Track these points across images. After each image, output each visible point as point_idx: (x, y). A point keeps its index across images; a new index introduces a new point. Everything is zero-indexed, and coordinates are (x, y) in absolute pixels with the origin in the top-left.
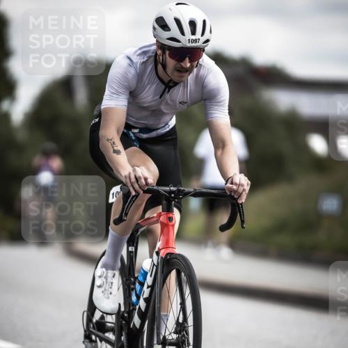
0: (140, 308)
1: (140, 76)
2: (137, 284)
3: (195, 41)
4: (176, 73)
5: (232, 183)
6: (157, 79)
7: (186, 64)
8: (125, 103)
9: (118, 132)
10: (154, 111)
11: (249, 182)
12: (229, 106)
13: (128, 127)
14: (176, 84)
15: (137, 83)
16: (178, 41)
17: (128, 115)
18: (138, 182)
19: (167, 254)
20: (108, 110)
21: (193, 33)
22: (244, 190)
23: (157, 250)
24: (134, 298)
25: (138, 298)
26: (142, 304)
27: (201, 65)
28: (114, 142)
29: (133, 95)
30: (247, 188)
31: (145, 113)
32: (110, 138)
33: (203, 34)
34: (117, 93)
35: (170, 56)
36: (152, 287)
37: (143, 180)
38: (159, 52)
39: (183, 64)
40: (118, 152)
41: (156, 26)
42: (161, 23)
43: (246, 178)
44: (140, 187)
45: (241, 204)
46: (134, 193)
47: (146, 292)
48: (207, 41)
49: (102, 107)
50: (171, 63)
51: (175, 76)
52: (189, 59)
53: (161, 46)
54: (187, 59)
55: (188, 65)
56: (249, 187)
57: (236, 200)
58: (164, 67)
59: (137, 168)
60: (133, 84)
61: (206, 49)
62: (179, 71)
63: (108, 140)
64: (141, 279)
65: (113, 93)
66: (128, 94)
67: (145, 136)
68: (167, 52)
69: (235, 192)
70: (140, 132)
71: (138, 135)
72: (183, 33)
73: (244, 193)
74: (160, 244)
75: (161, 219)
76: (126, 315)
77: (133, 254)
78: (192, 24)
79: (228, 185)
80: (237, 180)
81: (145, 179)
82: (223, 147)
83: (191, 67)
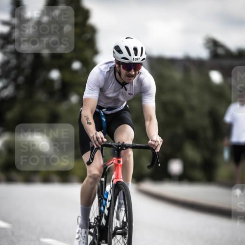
0: (105, 214)
1: (106, 80)
2: (104, 200)
3: (137, 59)
4: (127, 78)
5: (152, 141)
6: (116, 81)
8: (97, 95)
9: (92, 112)
11: (162, 140)
12: (156, 97)
14: (126, 84)
15: (105, 83)
16: (127, 59)
19: (118, 182)
20: (87, 99)
22: (159, 144)
23: (112, 180)
24: (102, 208)
25: (104, 208)
26: (106, 212)
27: (141, 73)
28: (88, 118)
29: (102, 90)
30: (161, 143)
31: (109, 101)
32: (86, 115)
33: (141, 55)
34: (92, 89)
35: (123, 68)
36: (110, 201)
37: (101, 140)
38: (117, 66)
39: (130, 72)
40: (90, 123)
41: (115, 51)
42: (118, 49)
43: (160, 138)
44: (99, 143)
45: (158, 152)
46: (96, 147)
47: (108, 204)
48: (144, 59)
49: (84, 98)
50: (123, 72)
51: (126, 79)
52: (134, 69)
53: (118, 62)
54: (133, 70)
55: (133, 73)
56: (162, 143)
57: (154, 150)
58: (120, 74)
60: (102, 84)
62: (128, 76)
63: (85, 117)
64: (105, 197)
66: (99, 90)
67: (109, 112)
68: (121, 66)
69: (154, 145)
71: (105, 112)
72: (130, 55)
73: (159, 146)
74: (114, 176)
75: (114, 162)
76: (99, 218)
77: (104, 183)
78: (135, 49)
79: (150, 142)
80: (154, 139)
81: (102, 139)
82: (151, 120)
83: (135, 74)
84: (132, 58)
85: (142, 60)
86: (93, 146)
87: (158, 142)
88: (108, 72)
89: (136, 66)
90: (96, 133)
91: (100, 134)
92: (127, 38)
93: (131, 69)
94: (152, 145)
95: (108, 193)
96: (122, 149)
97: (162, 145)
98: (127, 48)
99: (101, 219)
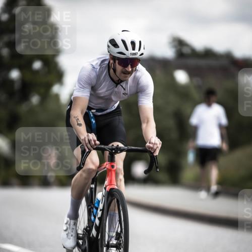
0: (96, 224)
2: (94, 209)
3: (135, 54)
4: (123, 75)
5: (150, 143)
6: (109, 78)
7: (129, 69)
9: (82, 113)
11: (161, 142)
12: (153, 97)
13: (89, 108)
15: (97, 81)
16: (124, 54)
17: (90, 101)
18: (90, 143)
20: (77, 98)
21: (134, 49)
22: (157, 147)
23: (105, 186)
24: (93, 218)
25: (95, 217)
26: (97, 222)
28: (78, 119)
29: (94, 89)
30: (160, 146)
32: (76, 116)
33: (139, 50)
34: (83, 87)
35: (119, 64)
36: (103, 210)
37: (93, 142)
38: (112, 61)
39: (127, 69)
40: (80, 125)
41: (110, 45)
42: (113, 43)
43: (159, 140)
45: (156, 156)
46: (87, 150)
47: (100, 213)
48: (142, 54)
50: (119, 68)
52: (131, 65)
53: (113, 58)
54: (130, 66)
55: (130, 69)
56: (161, 146)
57: (152, 153)
58: (115, 71)
62: (124, 73)
63: (75, 117)
64: (96, 205)
65: (80, 87)
66: (90, 88)
68: (117, 61)
69: (152, 148)
71: (95, 114)
72: (127, 49)
73: (157, 149)
74: (106, 183)
75: (107, 166)
76: (88, 229)
77: (93, 190)
78: (133, 43)
79: (148, 144)
80: (153, 141)
81: (95, 141)
82: (148, 122)
83: (132, 71)
84: (129, 53)
85: (140, 55)
86: (85, 150)
87: (156, 144)
89: (133, 62)
90: (88, 135)
91: (93, 137)
92: (123, 31)
93: (128, 66)
94: (150, 147)
95: (99, 201)
96: (116, 152)
97: (161, 148)
98: (124, 42)
99: (91, 230)
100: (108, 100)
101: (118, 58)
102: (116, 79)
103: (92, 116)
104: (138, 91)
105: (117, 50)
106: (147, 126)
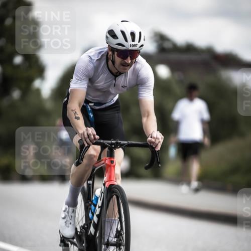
0: (94, 221)
1: (96, 69)
2: (92, 206)
3: (134, 46)
5: (151, 138)
7: (128, 61)
9: (79, 106)
10: (105, 92)
11: (163, 137)
13: (87, 102)
14: (120, 74)
15: (94, 73)
16: (123, 46)
17: (87, 94)
18: (89, 137)
19: (110, 185)
21: (133, 40)
22: (159, 142)
23: (104, 182)
24: (90, 215)
25: (93, 214)
26: (95, 219)
28: (76, 112)
32: (74, 109)
33: (139, 41)
35: (118, 56)
36: (101, 207)
38: (110, 53)
39: (126, 61)
40: (78, 118)
42: (112, 34)
43: (161, 134)
44: (91, 141)
47: (98, 210)
48: (142, 46)
50: (118, 60)
52: (131, 57)
53: (112, 49)
54: (129, 58)
57: (154, 148)
58: (113, 62)
59: (88, 128)
60: (92, 73)
61: (141, 51)
62: (123, 65)
63: (72, 110)
64: (94, 202)
67: (98, 108)
68: (116, 53)
69: (154, 143)
70: (94, 105)
71: (93, 107)
72: (126, 40)
73: (159, 144)
74: (105, 178)
75: (107, 162)
76: (86, 226)
77: (91, 186)
79: (149, 139)
80: (155, 135)
81: (94, 136)
82: (148, 116)
83: (132, 63)
84: (129, 45)
85: (140, 47)
87: (158, 139)
88: (97, 60)
89: (133, 54)
92: (122, 21)
93: (127, 58)
94: (151, 142)
95: (98, 198)
96: (116, 147)
98: (123, 33)
99: (89, 227)
100: (106, 93)
101: (117, 49)
102: (115, 71)
103: (90, 109)
104: (138, 83)
105: (116, 41)
106: (147, 120)
